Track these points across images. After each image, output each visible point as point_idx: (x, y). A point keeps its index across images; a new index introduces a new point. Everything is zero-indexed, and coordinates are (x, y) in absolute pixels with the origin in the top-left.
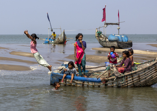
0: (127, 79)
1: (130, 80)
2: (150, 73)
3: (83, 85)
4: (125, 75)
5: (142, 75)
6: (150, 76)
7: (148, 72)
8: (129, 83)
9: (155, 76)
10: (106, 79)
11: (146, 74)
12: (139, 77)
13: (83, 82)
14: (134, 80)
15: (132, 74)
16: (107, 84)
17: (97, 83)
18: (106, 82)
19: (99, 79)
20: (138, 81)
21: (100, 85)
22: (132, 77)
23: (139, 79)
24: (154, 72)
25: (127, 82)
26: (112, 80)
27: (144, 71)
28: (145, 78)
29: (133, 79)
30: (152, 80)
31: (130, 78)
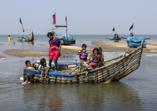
0: (97, 74)
1: (100, 75)
2: (118, 68)
3: (56, 80)
4: (96, 70)
5: (111, 70)
6: (118, 71)
7: (116, 67)
8: (99, 78)
9: (122, 72)
10: (78, 73)
11: (115, 69)
12: (108, 72)
13: (56, 77)
14: (104, 75)
15: (101, 69)
16: (79, 79)
17: (69, 78)
18: (78, 77)
19: (71, 74)
20: (107, 76)
21: (72, 80)
22: (102, 71)
23: (108, 74)
24: (122, 67)
25: (97, 76)
26: (84, 74)
27: (113, 67)
28: (114, 73)
29: (102, 74)
30: (119, 75)
31: (100, 72)
